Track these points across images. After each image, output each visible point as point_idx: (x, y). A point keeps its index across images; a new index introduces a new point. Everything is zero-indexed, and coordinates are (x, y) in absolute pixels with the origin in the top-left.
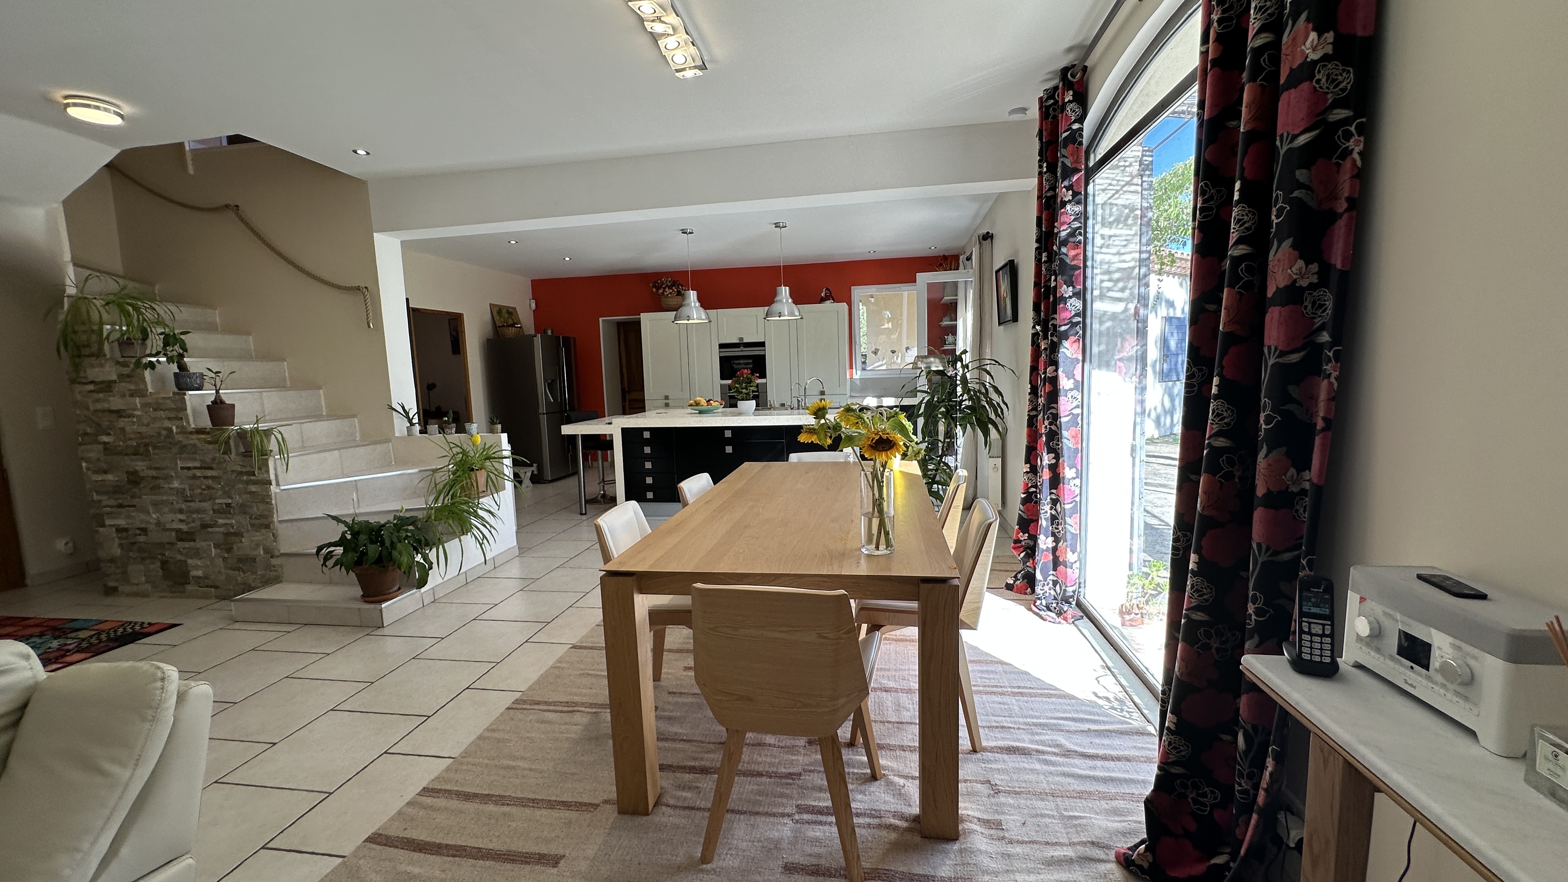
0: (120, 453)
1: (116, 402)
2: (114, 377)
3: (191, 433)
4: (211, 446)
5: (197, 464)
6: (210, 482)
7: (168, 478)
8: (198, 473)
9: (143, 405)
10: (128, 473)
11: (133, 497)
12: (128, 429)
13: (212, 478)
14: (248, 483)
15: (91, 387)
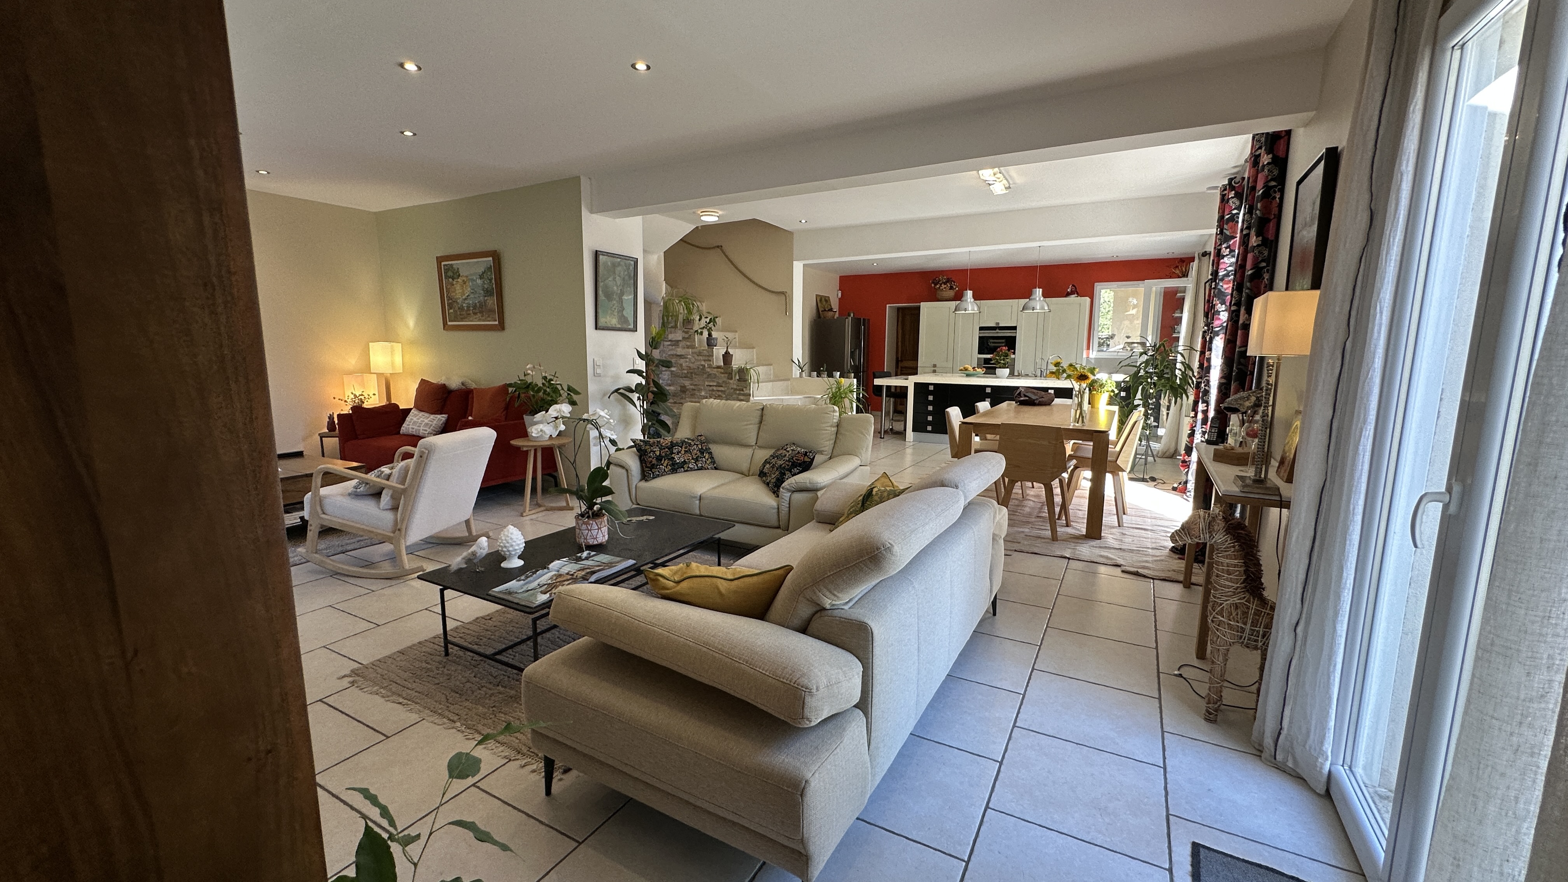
0: (678, 376)
1: (680, 351)
2: (680, 338)
3: (714, 368)
4: (723, 375)
5: (715, 384)
6: (720, 393)
7: (700, 390)
8: (715, 388)
9: (692, 353)
10: (681, 386)
11: (682, 398)
12: (684, 365)
13: (721, 391)
14: (739, 394)
15: (669, 343)
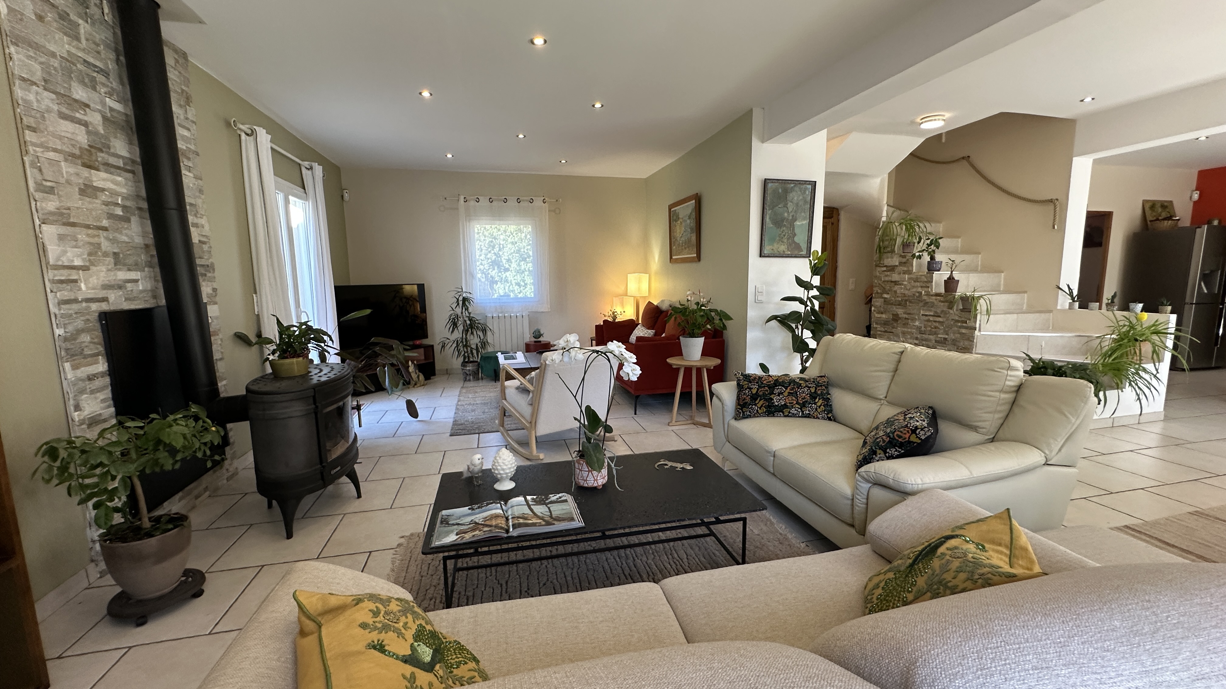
0: (892, 304)
1: (895, 277)
2: (897, 264)
3: (932, 295)
4: (942, 304)
5: (932, 314)
6: (937, 324)
7: (914, 320)
8: (931, 318)
9: (909, 278)
10: (893, 314)
11: (893, 328)
12: (898, 292)
13: (939, 322)
14: (960, 327)
15: (885, 269)
